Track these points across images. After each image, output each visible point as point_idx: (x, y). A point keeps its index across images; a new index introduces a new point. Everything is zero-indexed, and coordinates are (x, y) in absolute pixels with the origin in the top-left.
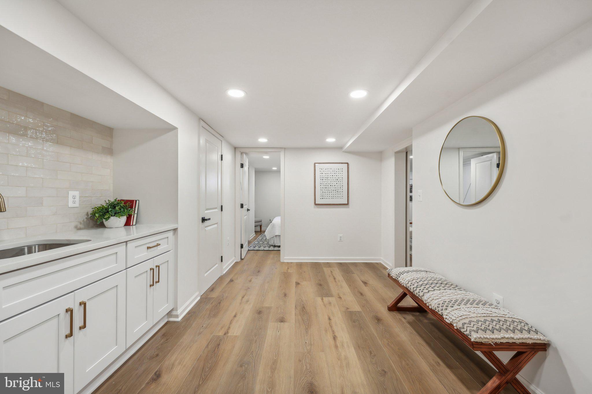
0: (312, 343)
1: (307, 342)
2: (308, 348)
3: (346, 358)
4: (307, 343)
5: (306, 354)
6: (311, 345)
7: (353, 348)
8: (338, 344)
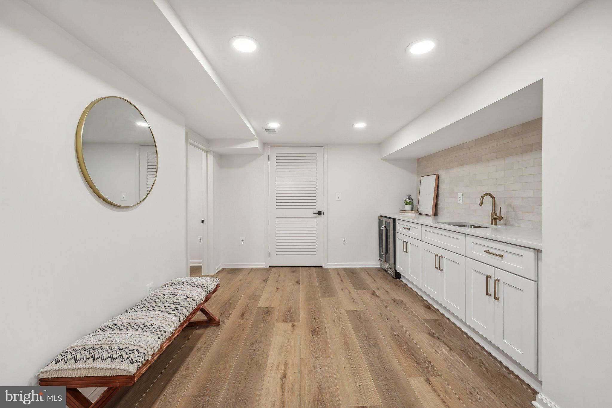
0: (313, 369)
1: (319, 370)
2: (317, 363)
3: (280, 353)
4: (319, 368)
5: (320, 356)
6: (314, 366)
7: (268, 363)
8: (283, 367)
